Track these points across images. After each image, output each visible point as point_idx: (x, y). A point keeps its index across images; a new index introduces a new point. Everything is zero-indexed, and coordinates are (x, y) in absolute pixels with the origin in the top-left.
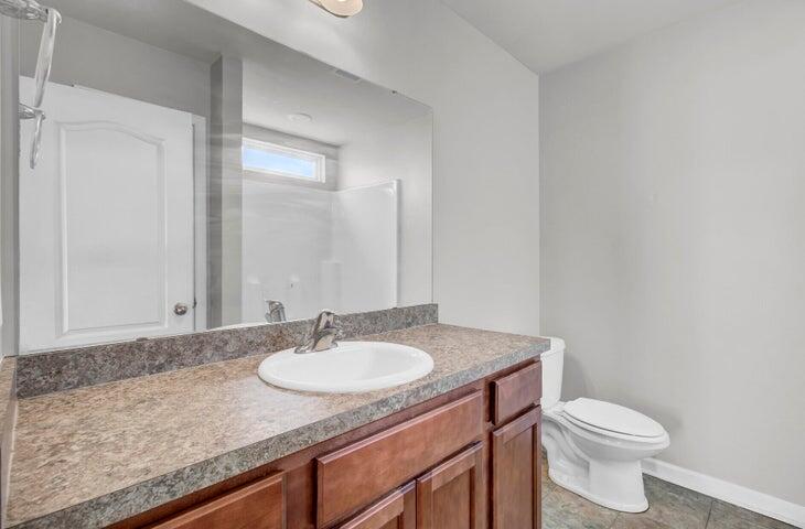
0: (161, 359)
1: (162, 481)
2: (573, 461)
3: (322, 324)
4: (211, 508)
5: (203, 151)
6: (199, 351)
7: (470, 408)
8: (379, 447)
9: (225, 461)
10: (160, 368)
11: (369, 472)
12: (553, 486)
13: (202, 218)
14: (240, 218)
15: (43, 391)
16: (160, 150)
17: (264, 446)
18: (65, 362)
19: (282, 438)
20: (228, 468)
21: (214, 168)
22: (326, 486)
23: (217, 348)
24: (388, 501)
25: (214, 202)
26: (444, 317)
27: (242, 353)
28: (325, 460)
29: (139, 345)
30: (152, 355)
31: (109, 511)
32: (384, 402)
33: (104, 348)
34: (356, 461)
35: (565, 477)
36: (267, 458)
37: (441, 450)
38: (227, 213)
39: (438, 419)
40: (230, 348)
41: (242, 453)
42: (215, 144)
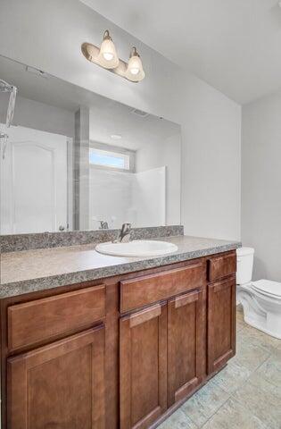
0: (54, 242)
1: (56, 277)
2: (258, 313)
3: (125, 230)
4: (75, 293)
5: (72, 149)
6: (69, 240)
7: (196, 271)
8: (149, 281)
9: (81, 274)
10: (54, 246)
11: (144, 292)
12: (246, 325)
13: (71, 179)
14: (88, 180)
15: (9, 251)
16: (53, 153)
17: (97, 271)
18: (17, 239)
19: (105, 269)
20: (82, 277)
21: (77, 156)
22: (124, 294)
23: (78, 239)
24: (154, 308)
25: (77, 172)
26: (186, 232)
27: (88, 242)
28: (123, 283)
29: (45, 235)
30: (51, 240)
31: (37, 286)
32: (151, 261)
33: (32, 235)
34: (138, 286)
35: (253, 321)
36: (98, 276)
37: (180, 288)
38: (82, 177)
39: (178, 273)
40: (83, 239)
41: (88, 272)
42: (77, 145)
